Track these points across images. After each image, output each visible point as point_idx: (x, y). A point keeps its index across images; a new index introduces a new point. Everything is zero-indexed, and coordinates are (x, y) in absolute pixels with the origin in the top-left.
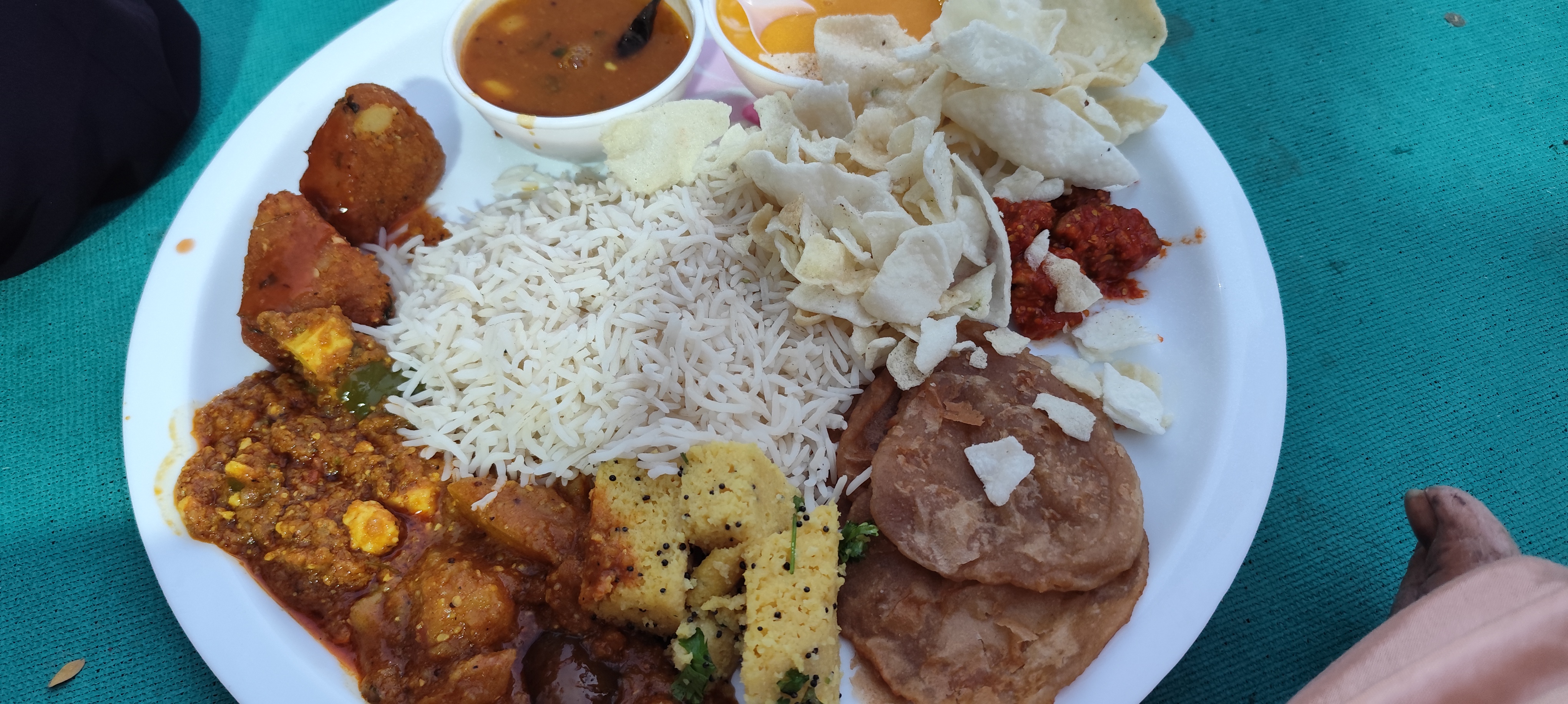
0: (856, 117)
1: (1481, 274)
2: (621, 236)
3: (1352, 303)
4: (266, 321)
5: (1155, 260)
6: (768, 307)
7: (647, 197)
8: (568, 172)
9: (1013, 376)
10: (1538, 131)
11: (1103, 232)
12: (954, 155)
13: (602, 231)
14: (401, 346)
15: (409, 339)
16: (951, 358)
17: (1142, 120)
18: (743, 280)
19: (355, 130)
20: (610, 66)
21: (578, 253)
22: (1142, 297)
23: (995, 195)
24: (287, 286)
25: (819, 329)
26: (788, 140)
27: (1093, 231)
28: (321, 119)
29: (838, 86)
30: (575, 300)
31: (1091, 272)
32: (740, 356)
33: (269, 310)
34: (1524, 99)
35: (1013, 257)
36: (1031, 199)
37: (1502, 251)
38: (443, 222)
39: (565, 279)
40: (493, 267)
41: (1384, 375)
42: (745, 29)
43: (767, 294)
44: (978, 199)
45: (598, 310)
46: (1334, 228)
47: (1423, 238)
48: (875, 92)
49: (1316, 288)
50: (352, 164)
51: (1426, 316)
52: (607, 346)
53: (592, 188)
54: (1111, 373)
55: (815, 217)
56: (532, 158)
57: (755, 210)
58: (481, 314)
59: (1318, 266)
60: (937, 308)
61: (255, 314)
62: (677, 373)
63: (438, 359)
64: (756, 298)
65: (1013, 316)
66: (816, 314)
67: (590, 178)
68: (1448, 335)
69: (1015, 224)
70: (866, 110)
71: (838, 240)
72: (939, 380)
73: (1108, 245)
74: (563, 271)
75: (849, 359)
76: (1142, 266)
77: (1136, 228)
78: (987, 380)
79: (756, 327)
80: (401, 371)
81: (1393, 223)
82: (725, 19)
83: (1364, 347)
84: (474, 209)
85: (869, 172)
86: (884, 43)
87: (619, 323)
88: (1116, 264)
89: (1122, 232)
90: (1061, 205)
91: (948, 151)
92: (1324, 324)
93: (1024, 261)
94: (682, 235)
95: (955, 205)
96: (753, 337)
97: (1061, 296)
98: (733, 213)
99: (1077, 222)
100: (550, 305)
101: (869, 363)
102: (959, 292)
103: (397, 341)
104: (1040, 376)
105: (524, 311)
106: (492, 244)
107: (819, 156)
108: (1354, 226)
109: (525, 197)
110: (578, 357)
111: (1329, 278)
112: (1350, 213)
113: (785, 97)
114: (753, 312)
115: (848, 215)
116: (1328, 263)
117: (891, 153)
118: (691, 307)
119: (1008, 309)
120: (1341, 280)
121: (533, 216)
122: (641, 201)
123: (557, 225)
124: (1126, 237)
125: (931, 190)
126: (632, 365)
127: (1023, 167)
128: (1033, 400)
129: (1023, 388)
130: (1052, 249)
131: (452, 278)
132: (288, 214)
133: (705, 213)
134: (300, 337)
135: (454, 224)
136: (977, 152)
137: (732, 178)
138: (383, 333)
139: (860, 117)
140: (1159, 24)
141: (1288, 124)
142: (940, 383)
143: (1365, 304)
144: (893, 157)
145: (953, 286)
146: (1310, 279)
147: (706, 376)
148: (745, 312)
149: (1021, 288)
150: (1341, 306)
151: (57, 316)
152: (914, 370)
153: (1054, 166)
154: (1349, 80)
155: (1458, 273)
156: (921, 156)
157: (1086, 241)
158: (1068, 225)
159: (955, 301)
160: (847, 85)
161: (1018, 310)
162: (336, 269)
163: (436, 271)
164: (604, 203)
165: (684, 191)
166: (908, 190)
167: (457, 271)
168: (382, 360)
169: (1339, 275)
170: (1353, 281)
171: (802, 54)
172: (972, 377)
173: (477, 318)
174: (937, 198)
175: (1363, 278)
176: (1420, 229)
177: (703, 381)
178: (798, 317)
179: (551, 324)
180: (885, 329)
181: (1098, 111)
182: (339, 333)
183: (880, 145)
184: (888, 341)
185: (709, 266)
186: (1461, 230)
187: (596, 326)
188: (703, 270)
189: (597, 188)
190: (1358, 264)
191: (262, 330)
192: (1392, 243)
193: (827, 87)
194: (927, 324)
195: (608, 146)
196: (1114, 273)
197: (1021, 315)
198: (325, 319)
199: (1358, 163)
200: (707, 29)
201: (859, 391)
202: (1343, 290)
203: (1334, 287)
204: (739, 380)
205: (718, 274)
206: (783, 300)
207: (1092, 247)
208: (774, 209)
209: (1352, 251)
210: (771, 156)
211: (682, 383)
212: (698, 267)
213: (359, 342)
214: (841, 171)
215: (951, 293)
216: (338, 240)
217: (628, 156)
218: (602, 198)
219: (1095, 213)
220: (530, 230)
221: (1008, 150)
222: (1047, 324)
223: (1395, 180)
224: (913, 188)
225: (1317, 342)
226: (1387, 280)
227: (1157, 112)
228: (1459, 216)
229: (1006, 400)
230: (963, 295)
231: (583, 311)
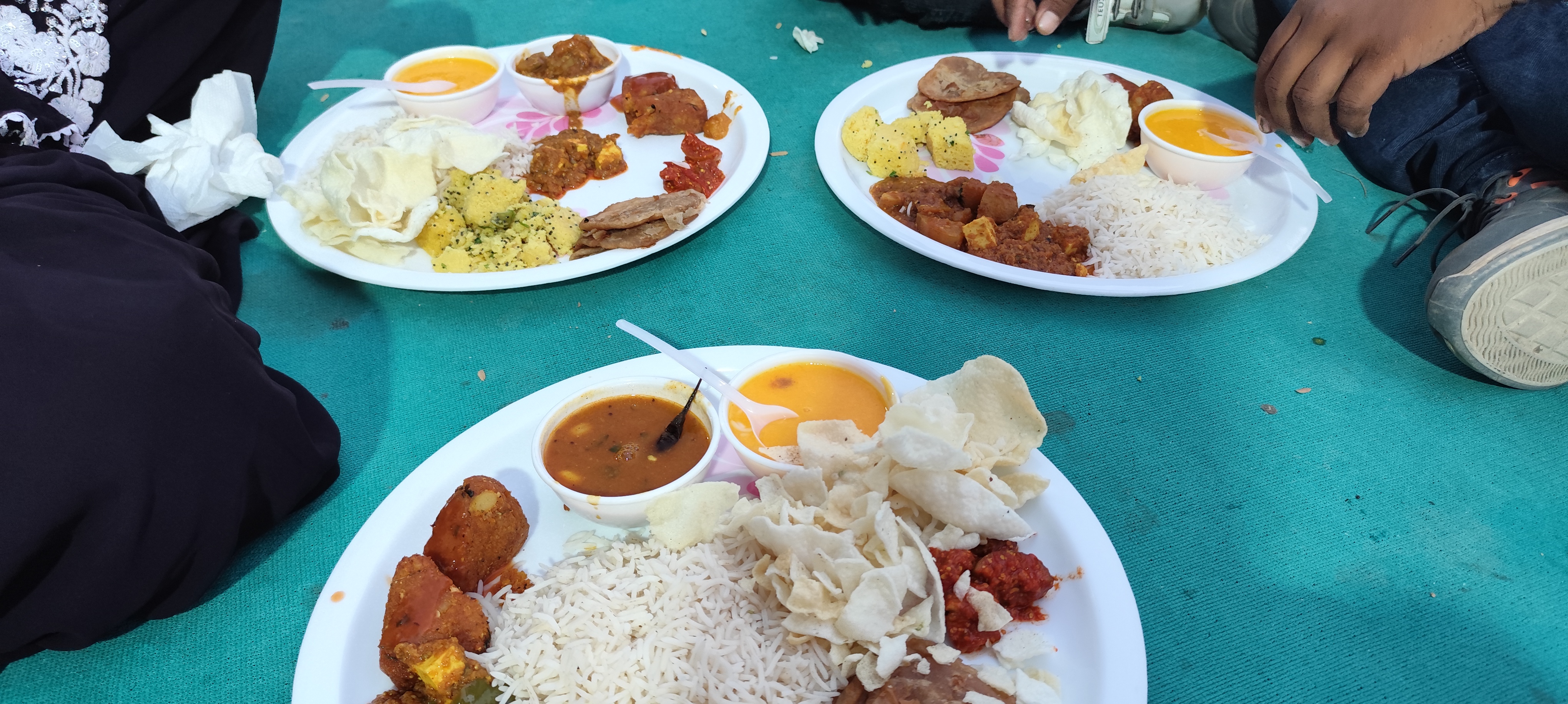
0: (828, 491)
1: (1298, 597)
2: (661, 582)
3: (1202, 621)
4: (402, 650)
5: (1051, 591)
6: (767, 632)
7: (679, 552)
8: (618, 535)
9: (949, 679)
10: (1335, 489)
11: (1009, 571)
12: (898, 517)
13: (648, 577)
14: (499, 667)
15: (504, 663)
16: (903, 667)
17: (1034, 490)
18: (749, 612)
19: (470, 510)
20: (652, 458)
21: (629, 595)
22: (1044, 619)
23: (930, 546)
24: (417, 624)
25: (806, 647)
26: (781, 508)
27: (1002, 570)
28: (443, 503)
29: (815, 470)
30: (628, 629)
31: (1004, 601)
32: (748, 669)
33: (403, 642)
34: (1324, 466)
35: (944, 590)
36: (956, 548)
37: (1313, 580)
38: (526, 576)
39: (621, 614)
40: (567, 605)
41: (1229, 675)
42: (748, 430)
43: (767, 622)
44: (918, 549)
45: (644, 636)
46: (1186, 565)
47: (1253, 571)
48: (841, 474)
49: (1174, 610)
50: (466, 534)
51: (1258, 629)
52: (651, 662)
53: (638, 547)
54: (1022, 676)
55: (801, 563)
56: (591, 525)
57: (757, 559)
58: (558, 642)
59: (1175, 594)
60: (891, 629)
61: (393, 646)
62: (703, 681)
63: (528, 675)
64: (759, 625)
65: (948, 634)
66: (803, 636)
67: (636, 540)
68: (1276, 644)
69: (945, 566)
70: (834, 487)
71: (817, 580)
72: (895, 683)
73: (1014, 581)
74: (618, 608)
75: (828, 669)
76: (1042, 597)
77: (1033, 567)
78: (930, 683)
79: (760, 647)
80: (498, 686)
81: (1230, 561)
82: (734, 423)
83: (1213, 654)
84: (549, 565)
85: (838, 530)
86: (846, 440)
87: (660, 645)
88: (1022, 595)
89: (1023, 571)
90: (979, 552)
91: (893, 515)
92: (1182, 637)
93: (953, 593)
94: (705, 579)
95: (901, 554)
96: (757, 654)
97: (981, 618)
98: (741, 562)
99: (989, 564)
100: (610, 633)
101: (844, 672)
102: (907, 617)
103: (495, 663)
104: (969, 679)
105: (591, 638)
106: (565, 590)
107: (801, 519)
108: (1201, 563)
109: (588, 555)
110: (631, 671)
111: (1183, 603)
112: (1197, 554)
113: (777, 477)
114: (757, 635)
115: (824, 561)
116: (1182, 591)
117: (853, 517)
118: (712, 632)
119: (944, 629)
120: (1193, 603)
121: (596, 568)
122: (675, 555)
123: (613, 574)
124: (1026, 575)
125: (882, 543)
126: (670, 676)
127: (949, 525)
128: (963, 696)
129: (956, 688)
130: (973, 584)
131: (538, 615)
132: (419, 571)
133: (721, 562)
134: (427, 661)
135: (536, 576)
136: (917, 514)
137: (740, 537)
138: (485, 659)
139: (830, 491)
140: (1040, 421)
141: (1148, 488)
142: (896, 685)
143: (1211, 622)
144: (855, 519)
145: (902, 613)
146: (1169, 604)
147: (724, 683)
148: (751, 635)
149: (953, 614)
150: (1194, 623)
151: (234, 652)
152: (876, 676)
153: (971, 524)
154: (1192, 456)
155: (1280, 597)
156: (873, 518)
157: (997, 578)
158: (984, 567)
159: (904, 624)
160: (821, 469)
161: (952, 631)
162: (452, 611)
163: (524, 612)
164: (647, 557)
165: (706, 547)
166: (866, 543)
167: (541, 610)
168: (485, 678)
169: (1191, 600)
170: (1202, 605)
171: (789, 447)
172: (919, 681)
173: (555, 645)
174: (886, 548)
175: (1209, 602)
176: (1251, 564)
177: (721, 686)
178: (791, 638)
179: (611, 647)
180: (856, 647)
181: (999, 484)
182: (456, 658)
183: (846, 511)
184: (856, 657)
185: (725, 601)
186: (1281, 565)
187: (643, 648)
188: (720, 605)
189: (642, 546)
190: (1205, 591)
191: (398, 657)
192: (1230, 576)
193: (807, 471)
194: (885, 641)
195: (650, 516)
196: (1021, 601)
197: (954, 634)
198: (446, 647)
199: (1202, 517)
200: (721, 431)
201: (837, 694)
202: (1195, 611)
203: (1188, 609)
204: (747, 685)
205: (731, 608)
206: (779, 626)
207: (1002, 583)
208: (771, 559)
209: (1200, 582)
210: (769, 521)
211: (706, 688)
212: (716, 602)
213: (469, 665)
214: (818, 530)
215: (902, 618)
216: (454, 589)
217: (666, 523)
218: (646, 553)
219: (1002, 557)
220: (593, 579)
221: (940, 513)
222: (974, 641)
223: (1230, 529)
224: (870, 541)
225: (1177, 651)
226: (1228, 603)
227: (1044, 485)
228: (1279, 554)
229: (944, 697)
230: (910, 619)
231: (633, 638)
